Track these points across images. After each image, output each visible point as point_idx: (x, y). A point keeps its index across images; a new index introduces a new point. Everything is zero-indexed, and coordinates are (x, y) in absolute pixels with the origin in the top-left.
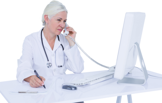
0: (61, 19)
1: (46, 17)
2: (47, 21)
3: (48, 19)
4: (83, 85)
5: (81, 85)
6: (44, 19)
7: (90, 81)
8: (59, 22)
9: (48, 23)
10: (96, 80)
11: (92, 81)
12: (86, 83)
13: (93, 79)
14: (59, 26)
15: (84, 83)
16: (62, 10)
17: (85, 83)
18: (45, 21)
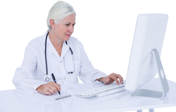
0: (70, 23)
1: (52, 21)
2: (53, 25)
3: (54, 24)
4: (90, 97)
5: (87, 97)
6: (50, 24)
7: (99, 92)
8: (67, 27)
9: (54, 29)
10: (107, 92)
11: (102, 92)
12: (94, 94)
13: (103, 91)
14: (68, 31)
15: (90, 94)
16: (70, 13)
17: (92, 95)
18: (51, 26)
